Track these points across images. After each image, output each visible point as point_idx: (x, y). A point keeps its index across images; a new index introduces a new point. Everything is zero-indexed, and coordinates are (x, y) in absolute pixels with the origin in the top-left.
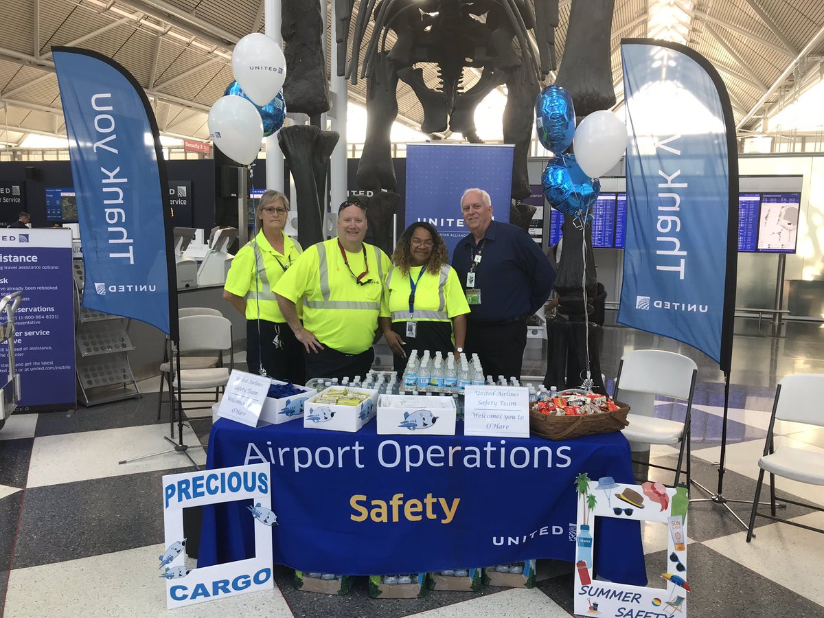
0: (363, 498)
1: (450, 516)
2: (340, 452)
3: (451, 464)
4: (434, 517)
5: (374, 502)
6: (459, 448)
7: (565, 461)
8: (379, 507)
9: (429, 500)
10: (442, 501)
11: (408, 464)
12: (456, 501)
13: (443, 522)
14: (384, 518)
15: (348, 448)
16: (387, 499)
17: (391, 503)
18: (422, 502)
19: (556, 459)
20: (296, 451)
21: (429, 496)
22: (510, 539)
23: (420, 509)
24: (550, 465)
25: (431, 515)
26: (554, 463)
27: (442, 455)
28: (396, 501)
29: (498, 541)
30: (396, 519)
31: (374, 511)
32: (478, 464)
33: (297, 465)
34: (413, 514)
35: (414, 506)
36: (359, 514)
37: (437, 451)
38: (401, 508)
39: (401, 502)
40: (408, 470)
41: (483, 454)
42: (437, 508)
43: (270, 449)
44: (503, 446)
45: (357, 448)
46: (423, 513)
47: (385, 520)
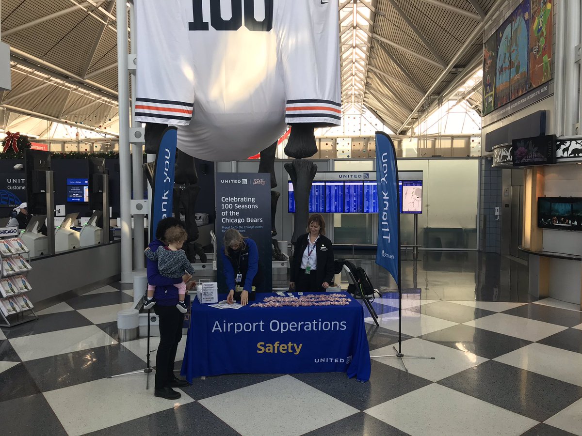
0: (263, 343)
1: (298, 351)
2: (254, 325)
3: (299, 330)
4: (292, 351)
5: (267, 345)
6: (303, 323)
7: (343, 327)
8: (270, 346)
9: (290, 344)
10: (295, 345)
11: (282, 330)
12: (301, 345)
13: (295, 353)
14: (271, 351)
15: (258, 323)
16: (273, 344)
17: (274, 345)
18: (287, 345)
19: (340, 327)
20: (236, 324)
21: (290, 343)
22: (321, 359)
23: (286, 348)
24: (338, 329)
25: (290, 351)
26: (339, 329)
27: (296, 326)
28: (276, 344)
29: (317, 361)
30: (276, 352)
31: (267, 349)
32: (310, 329)
33: (236, 330)
34: (283, 350)
35: (283, 347)
36: (261, 350)
37: (294, 325)
38: (278, 347)
39: (278, 345)
40: (282, 332)
41: (312, 325)
42: (293, 348)
43: (225, 324)
44: (320, 321)
45: (261, 323)
46: (287, 350)
47: (272, 352)
